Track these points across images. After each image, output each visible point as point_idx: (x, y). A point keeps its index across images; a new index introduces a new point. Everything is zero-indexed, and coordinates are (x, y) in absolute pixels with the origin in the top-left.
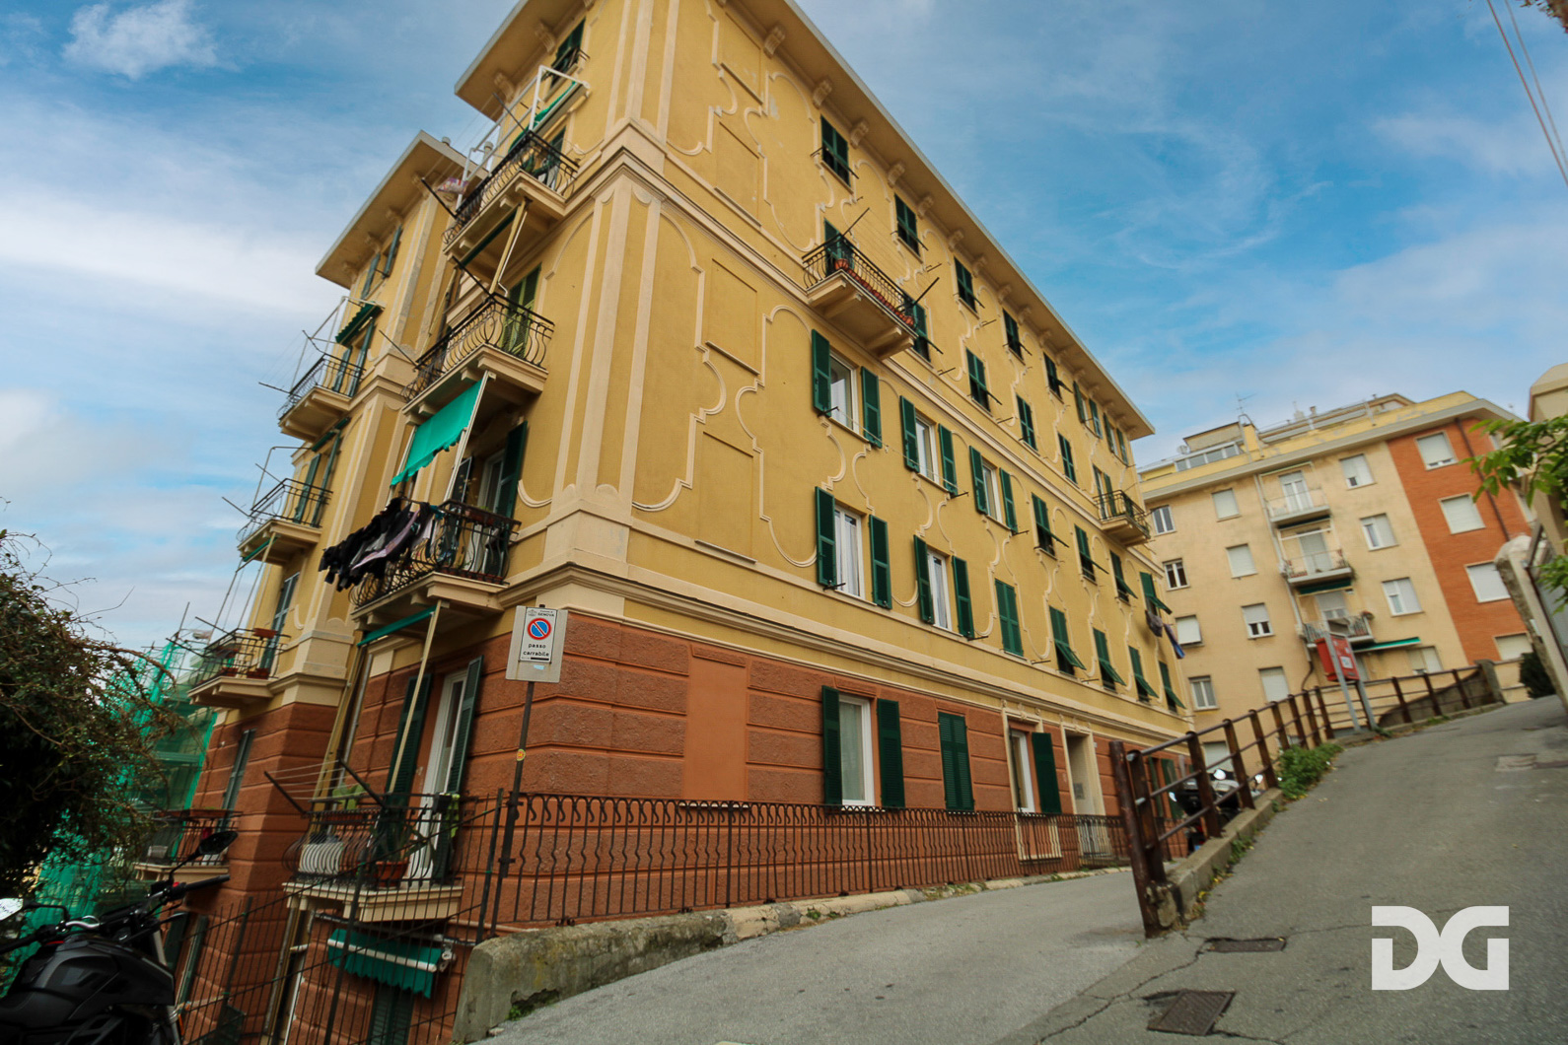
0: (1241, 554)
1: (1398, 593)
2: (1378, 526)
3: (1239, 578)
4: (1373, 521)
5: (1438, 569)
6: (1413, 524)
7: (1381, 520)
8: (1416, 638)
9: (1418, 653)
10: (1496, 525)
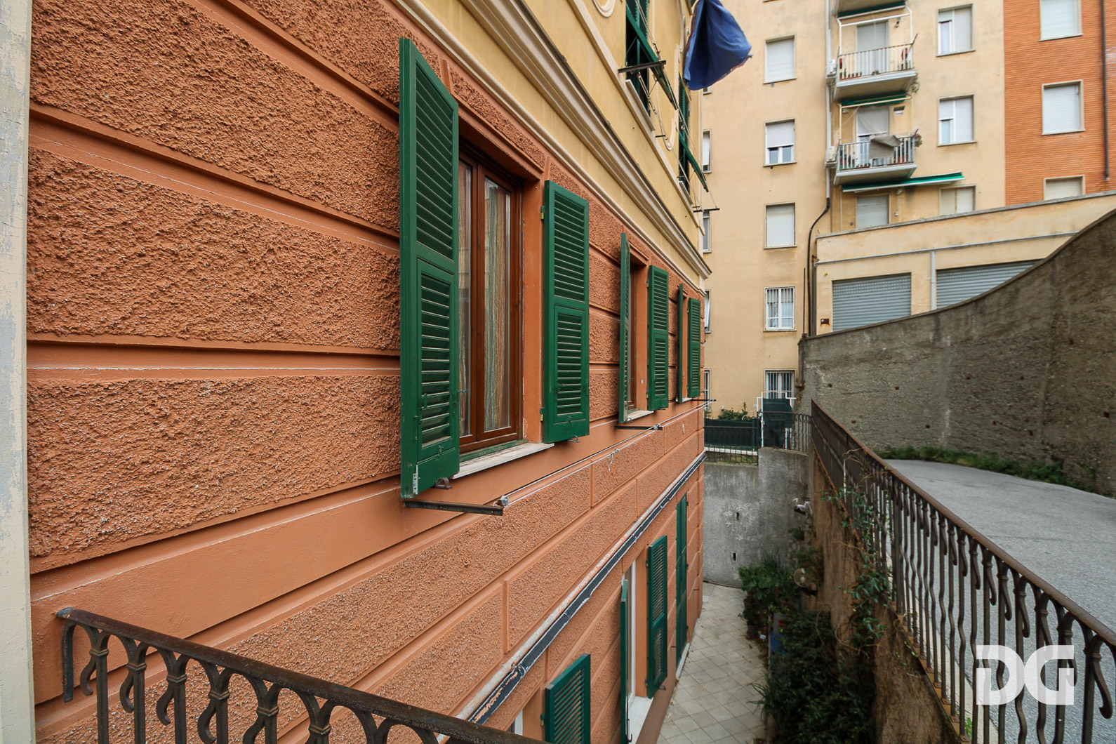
0: (783, 49)
1: (954, 117)
2: (958, 20)
3: (772, 83)
4: (952, 16)
5: (1010, 86)
6: (1000, 24)
7: (964, 16)
8: (959, 175)
9: (953, 194)
10: (1095, 32)
